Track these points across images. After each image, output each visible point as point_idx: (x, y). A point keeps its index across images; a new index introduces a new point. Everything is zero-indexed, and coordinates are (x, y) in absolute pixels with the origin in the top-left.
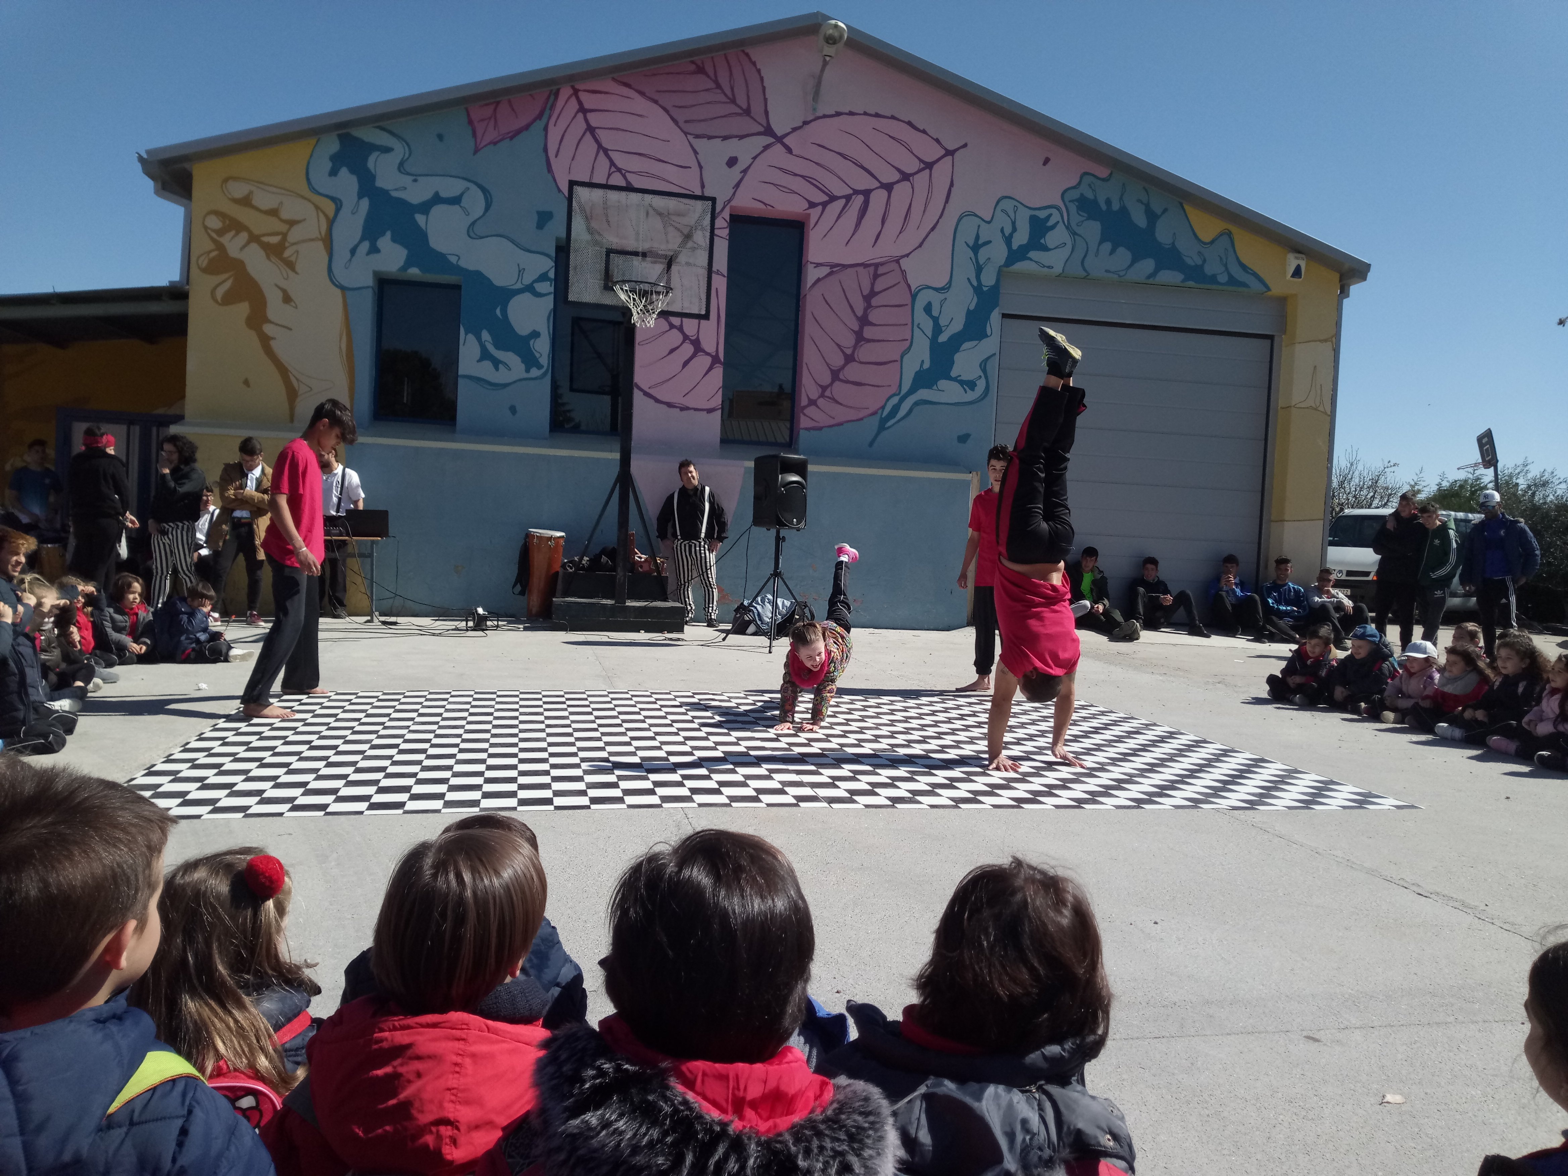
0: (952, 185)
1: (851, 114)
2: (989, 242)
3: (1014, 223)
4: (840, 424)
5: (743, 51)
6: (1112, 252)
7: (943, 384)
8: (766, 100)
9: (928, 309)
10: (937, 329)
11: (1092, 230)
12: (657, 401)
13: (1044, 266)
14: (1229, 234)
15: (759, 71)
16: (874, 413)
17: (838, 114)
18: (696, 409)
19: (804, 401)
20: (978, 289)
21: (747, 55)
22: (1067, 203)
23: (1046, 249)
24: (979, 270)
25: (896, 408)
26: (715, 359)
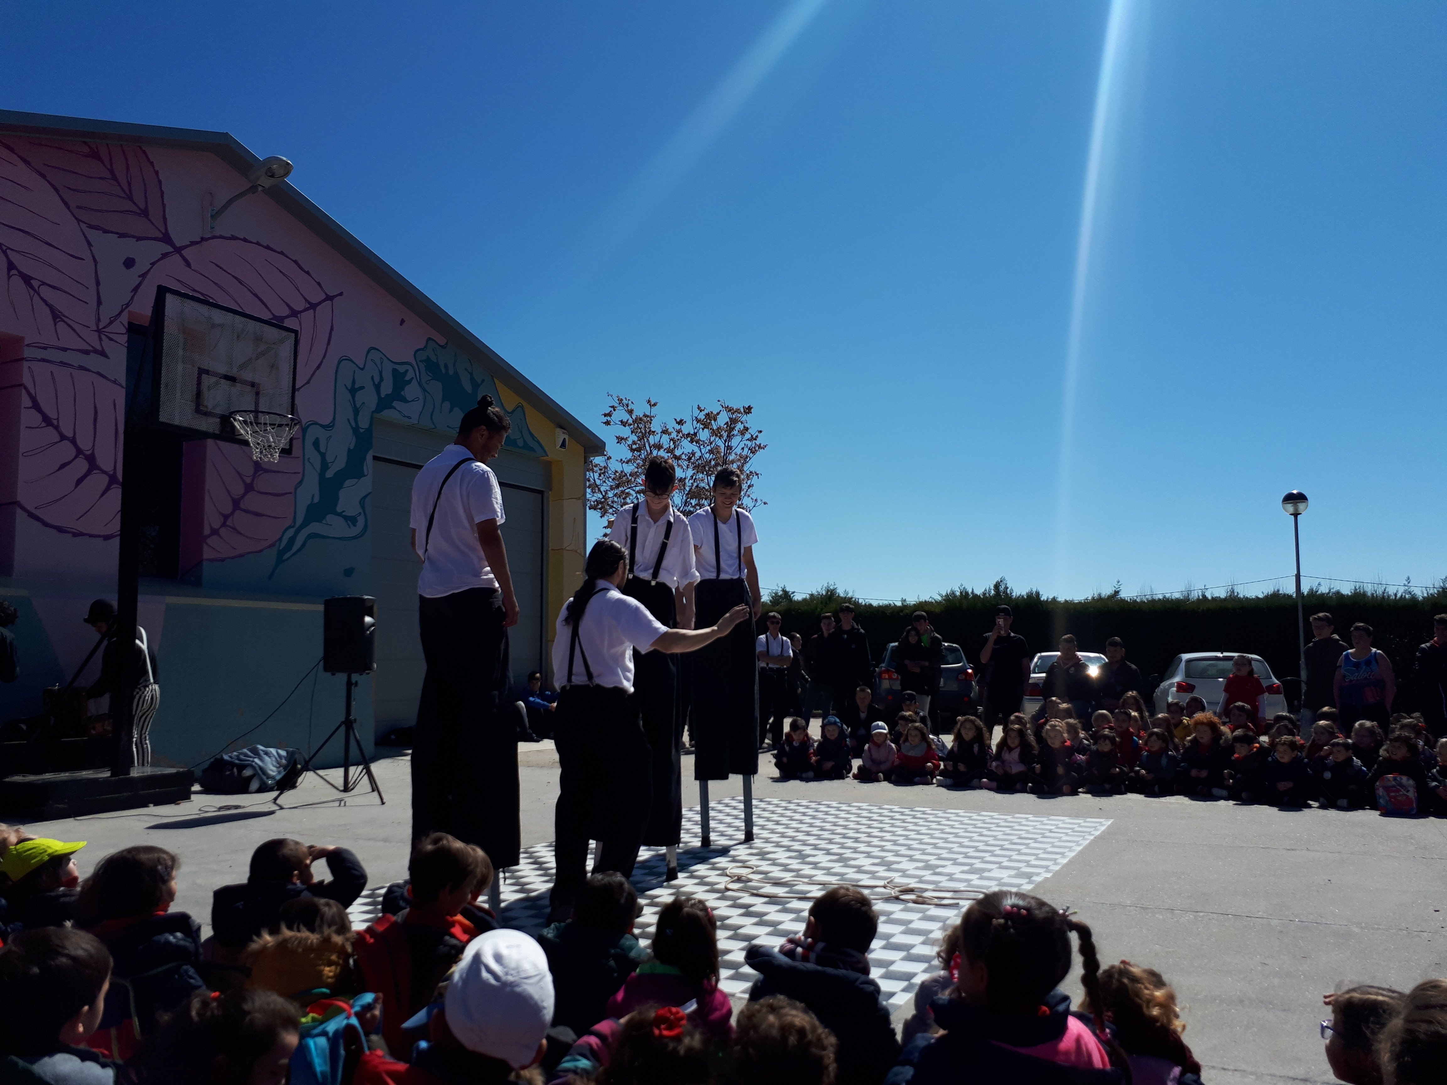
0: (332, 329)
1: (245, 240)
2: (362, 388)
3: (381, 373)
4: (241, 556)
5: (140, 147)
6: (451, 411)
7: (330, 518)
8: (164, 205)
9: (316, 444)
10: (325, 466)
11: (436, 388)
12: (46, 524)
13: (405, 416)
14: (522, 407)
15: (157, 173)
16: (272, 545)
17: (234, 238)
18: (91, 536)
19: (207, 531)
20: (356, 430)
21: (144, 152)
22: (418, 362)
23: (404, 400)
24: (356, 412)
25: (292, 540)
26: (113, 479)
